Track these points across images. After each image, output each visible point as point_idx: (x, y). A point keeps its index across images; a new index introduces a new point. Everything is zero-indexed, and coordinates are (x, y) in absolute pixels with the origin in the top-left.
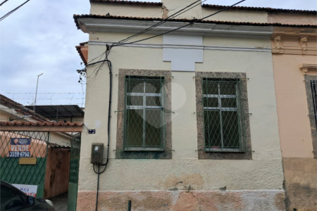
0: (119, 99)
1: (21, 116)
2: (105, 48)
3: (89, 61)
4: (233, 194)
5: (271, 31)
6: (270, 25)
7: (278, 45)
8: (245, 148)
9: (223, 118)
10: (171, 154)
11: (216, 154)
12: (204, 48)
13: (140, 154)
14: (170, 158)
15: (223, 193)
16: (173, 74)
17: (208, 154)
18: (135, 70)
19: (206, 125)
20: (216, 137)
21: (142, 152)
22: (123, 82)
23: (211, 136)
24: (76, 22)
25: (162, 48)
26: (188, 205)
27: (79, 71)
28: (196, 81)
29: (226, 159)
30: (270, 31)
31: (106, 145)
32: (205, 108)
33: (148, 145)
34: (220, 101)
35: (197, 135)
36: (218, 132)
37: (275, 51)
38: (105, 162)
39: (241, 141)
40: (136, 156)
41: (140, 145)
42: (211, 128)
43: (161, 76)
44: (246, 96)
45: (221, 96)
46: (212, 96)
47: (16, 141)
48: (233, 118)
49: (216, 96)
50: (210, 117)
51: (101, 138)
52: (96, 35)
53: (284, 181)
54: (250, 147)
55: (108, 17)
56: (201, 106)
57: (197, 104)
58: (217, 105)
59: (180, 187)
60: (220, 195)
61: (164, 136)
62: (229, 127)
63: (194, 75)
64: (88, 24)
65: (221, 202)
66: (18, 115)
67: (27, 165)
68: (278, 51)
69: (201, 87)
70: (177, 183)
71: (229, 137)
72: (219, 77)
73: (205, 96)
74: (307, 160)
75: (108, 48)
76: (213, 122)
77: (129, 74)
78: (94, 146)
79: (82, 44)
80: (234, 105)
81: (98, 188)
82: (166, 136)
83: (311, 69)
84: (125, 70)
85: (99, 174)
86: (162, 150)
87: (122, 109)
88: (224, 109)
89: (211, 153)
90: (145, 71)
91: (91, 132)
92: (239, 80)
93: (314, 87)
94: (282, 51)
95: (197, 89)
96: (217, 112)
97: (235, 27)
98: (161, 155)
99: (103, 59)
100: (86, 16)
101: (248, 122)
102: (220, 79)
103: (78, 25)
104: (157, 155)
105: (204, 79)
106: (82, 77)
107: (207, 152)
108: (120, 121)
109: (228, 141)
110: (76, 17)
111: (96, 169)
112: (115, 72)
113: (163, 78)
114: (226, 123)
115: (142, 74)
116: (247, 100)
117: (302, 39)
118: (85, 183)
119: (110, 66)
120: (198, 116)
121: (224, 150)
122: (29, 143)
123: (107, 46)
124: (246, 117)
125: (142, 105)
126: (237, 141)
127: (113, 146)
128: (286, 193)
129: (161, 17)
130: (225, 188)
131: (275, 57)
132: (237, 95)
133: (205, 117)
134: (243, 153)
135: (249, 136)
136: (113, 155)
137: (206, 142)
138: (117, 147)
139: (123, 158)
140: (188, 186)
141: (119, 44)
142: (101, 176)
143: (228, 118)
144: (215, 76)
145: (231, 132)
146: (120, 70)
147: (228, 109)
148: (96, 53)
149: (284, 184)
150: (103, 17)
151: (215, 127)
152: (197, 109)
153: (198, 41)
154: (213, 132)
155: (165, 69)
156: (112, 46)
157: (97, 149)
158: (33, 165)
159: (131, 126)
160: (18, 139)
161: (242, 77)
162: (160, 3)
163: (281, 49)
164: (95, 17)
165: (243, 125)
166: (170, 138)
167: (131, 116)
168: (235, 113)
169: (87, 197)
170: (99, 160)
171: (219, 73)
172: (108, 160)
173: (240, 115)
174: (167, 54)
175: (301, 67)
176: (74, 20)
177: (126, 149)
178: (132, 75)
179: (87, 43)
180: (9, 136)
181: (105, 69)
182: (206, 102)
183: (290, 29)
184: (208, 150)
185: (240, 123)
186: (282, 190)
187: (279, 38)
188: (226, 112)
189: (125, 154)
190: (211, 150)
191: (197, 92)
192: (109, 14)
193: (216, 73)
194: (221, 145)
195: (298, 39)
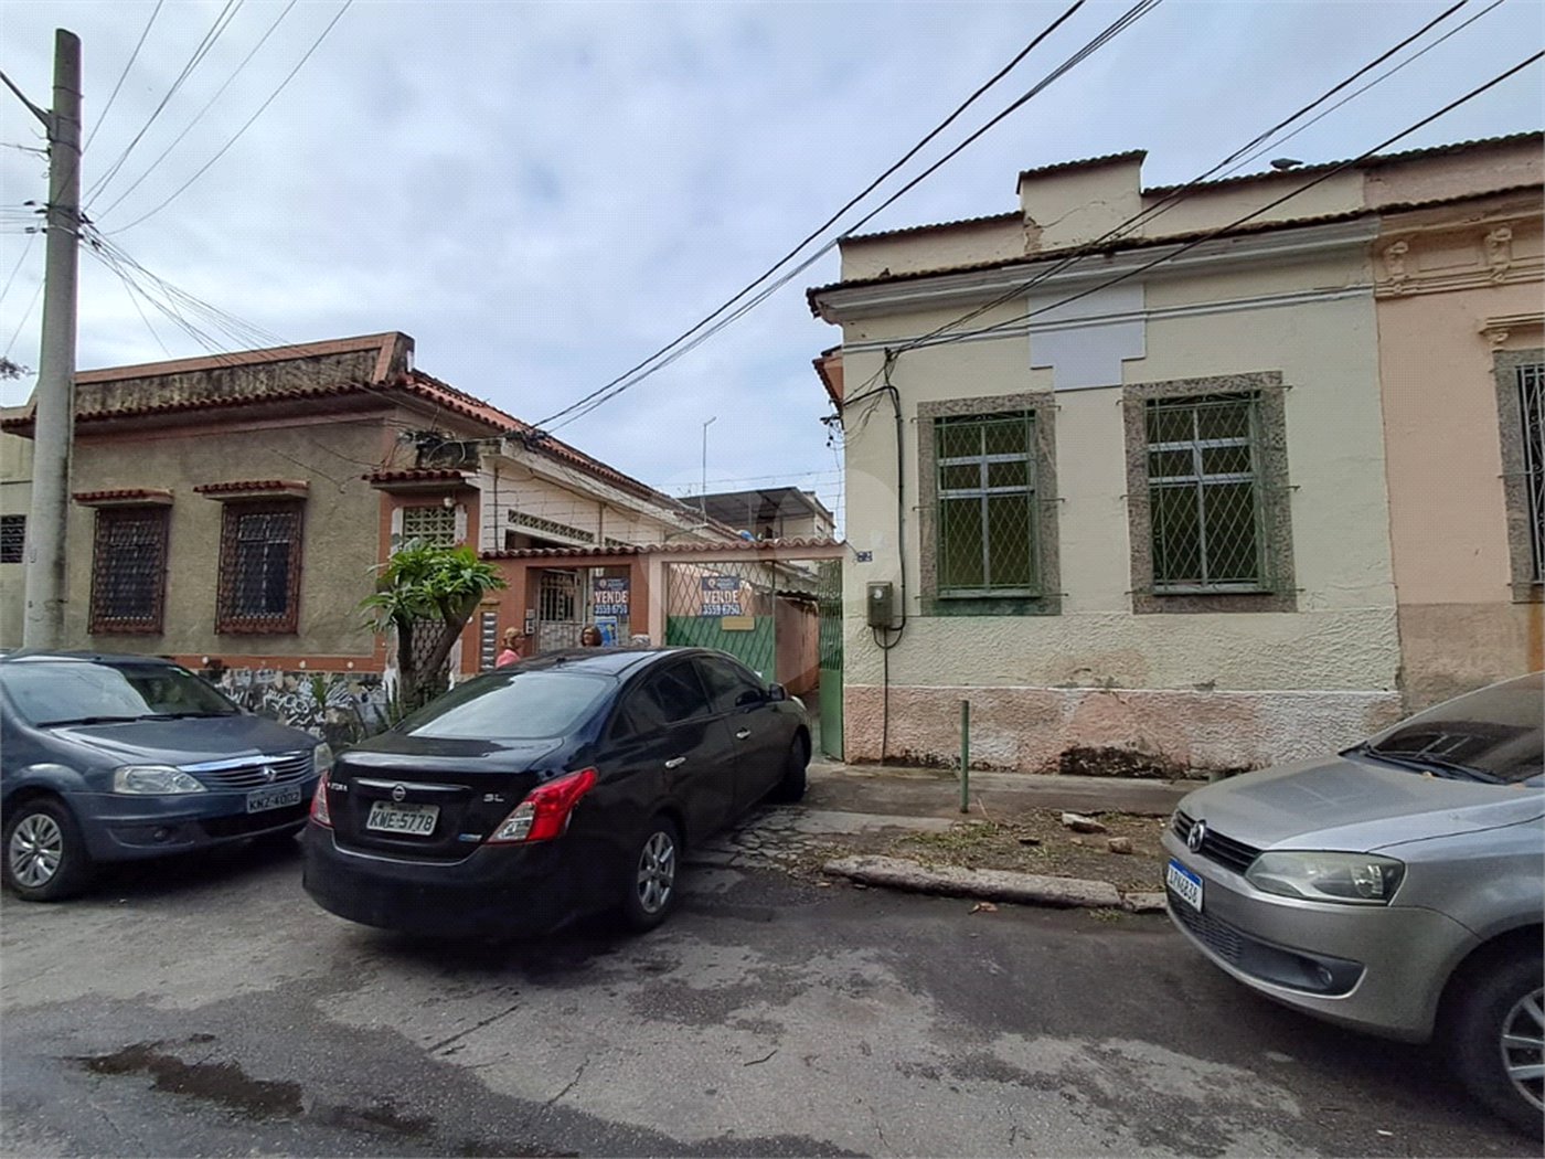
0: (922, 478)
1: (687, 526)
2: (883, 355)
3: (847, 395)
4: (1237, 699)
5: (1373, 231)
6: (1369, 213)
7: (1398, 270)
8: (1275, 581)
9: (1209, 503)
10: (1058, 604)
11: (1185, 600)
12: (1149, 316)
13: (979, 605)
14: (1057, 613)
15: (1206, 696)
16: (1060, 399)
17: (1161, 602)
18: (956, 402)
19: (1156, 526)
20: (1185, 554)
21: (984, 600)
22: (930, 434)
23: (1171, 555)
24: (812, 303)
25: (1027, 334)
26: (1107, 723)
27: (826, 420)
28: (1127, 409)
29: (1214, 610)
30: (1369, 232)
31: (897, 586)
32: (1153, 480)
33: (999, 582)
34: (1198, 460)
35: (1129, 552)
36: (1192, 542)
37: (1384, 292)
38: (898, 624)
39: (1263, 562)
40: (969, 610)
41: (978, 584)
42: (1170, 530)
43: (1027, 407)
44: (1280, 438)
45: (1202, 444)
46: (1175, 446)
47: (712, 583)
48: (1237, 502)
49: (1187, 445)
50: (1169, 505)
51: (886, 569)
52: (859, 328)
53: (1401, 669)
54: (1291, 578)
55: (887, 279)
56: (1144, 479)
57: (1130, 472)
58: (1189, 470)
59: (1085, 681)
60: (1196, 701)
61: (1039, 560)
62: (1225, 528)
63: (1119, 394)
64: (839, 303)
65: (1201, 719)
66: (681, 525)
67: (739, 631)
68: (1397, 289)
69: (1140, 425)
70: (1076, 672)
71: (1226, 552)
72: (1194, 393)
73: (1153, 448)
74: (1486, 609)
75: (890, 357)
76: (1176, 517)
77: (944, 412)
78: (872, 589)
79: (827, 354)
80: (1243, 466)
81: (887, 681)
82: (1044, 560)
83: (1522, 328)
84: (933, 403)
85: (887, 648)
86: (1035, 594)
87: (930, 499)
88: (1210, 479)
89: (1171, 597)
90: (983, 400)
91: (863, 557)
92: (1257, 394)
93: (1530, 388)
94: (1412, 288)
95: (1128, 431)
96: (1190, 490)
97: (1245, 241)
98: (1032, 607)
99: (880, 383)
100: (836, 287)
101: (1286, 510)
102: (1199, 398)
103: (814, 308)
104: (1021, 606)
105: (1151, 403)
106: (834, 433)
107: (1159, 596)
108: (926, 531)
109: (1220, 565)
110: (812, 295)
111: (880, 638)
112: (910, 412)
113: (1032, 413)
114: (1217, 516)
115: (975, 411)
116: (1283, 450)
117: (1493, 237)
118: (857, 668)
119: (896, 399)
120: (1133, 503)
121: (1210, 588)
122: (736, 587)
123: (887, 351)
124: (1280, 497)
125: (978, 486)
126: (1249, 564)
127: (915, 589)
128: (1404, 701)
129: (1021, 254)
130: (1210, 686)
131: (1385, 308)
132: (1252, 435)
133: (1154, 506)
134: (1271, 594)
135: (1289, 547)
136: (914, 609)
137: (1157, 569)
138: (924, 590)
139: (939, 615)
140: (1104, 678)
141: (916, 344)
142: (891, 653)
143: (1223, 503)
144: (1184, 392)
145: (1232, 540)
146: (920, 405)
147: (1222, 478)
148: (860, 374)
149: (1398, 677)
150: (875, 282)
151: (1184, 530)
152: (1130, 485)
153: (1131, 301)
154: (1178, 542)
155: (1036, 389)
156: (900, 351)
157: (879, 594)
158: (749, 631)
159: (952, 539)
160: (716, 578)
161: (1269, 384)
162: (1017, 213)
163: (1407, 280)
164: (855, 284)
165: (1271, 518)
166: (1056, 566)
167: (952, 517)
168: (1244, 487)
169: (863, 697)
170: (885, 618)
171: (1197, 382)
172: (904, 620)
173: (1259, 493)
174: (1039, 347)
175: (1483, 327)
176: (806, 300)
177: (944, 595)
178: (950, 413)
179: (838, 348)
180: (697, 575)
181: (886, 409)
182: (1155, 464)
183: (1445, 212)
184: (1160, 589)
185: (1260, 514)
186: (1393, 692)
187: (1402, 248)
188: (1216, 488)
189: (944, 606)
190: (1171, 589)
191: (1130, 440)
192: (887, 272)
193: (1187, 382)
194: (1199, 576)
195: (1478, 236)
